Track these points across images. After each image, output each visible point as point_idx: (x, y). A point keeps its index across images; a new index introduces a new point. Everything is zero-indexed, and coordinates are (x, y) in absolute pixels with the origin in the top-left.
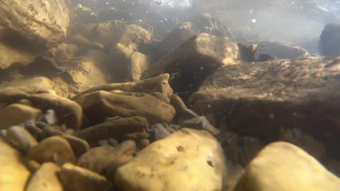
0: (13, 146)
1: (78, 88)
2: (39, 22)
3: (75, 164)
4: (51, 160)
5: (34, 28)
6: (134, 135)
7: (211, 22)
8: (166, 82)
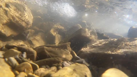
0: (9, 65)
1: (34, 46)
2: (22, 20)
3: (33, 73)
4: (24, 71)
5: (21, 22)
6: (56, 65)
7: (86, 25)
8: (69, 45)
